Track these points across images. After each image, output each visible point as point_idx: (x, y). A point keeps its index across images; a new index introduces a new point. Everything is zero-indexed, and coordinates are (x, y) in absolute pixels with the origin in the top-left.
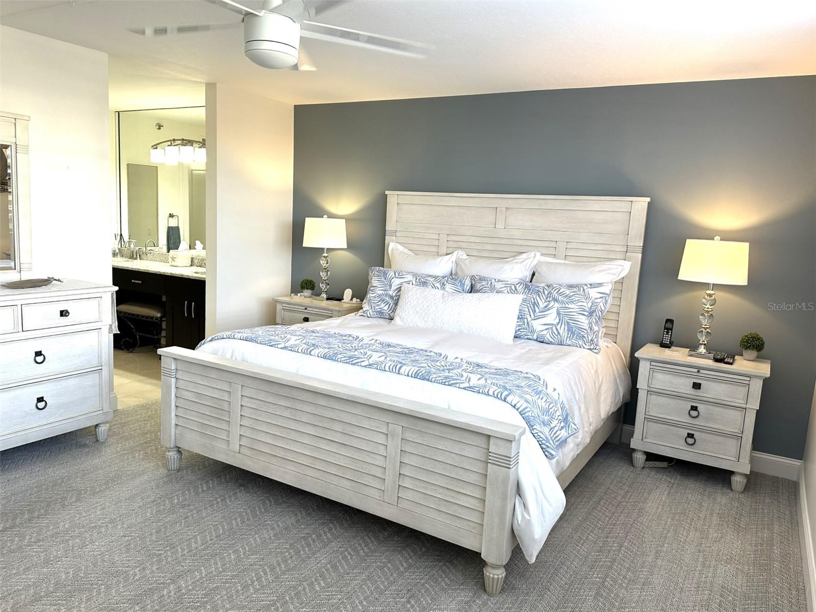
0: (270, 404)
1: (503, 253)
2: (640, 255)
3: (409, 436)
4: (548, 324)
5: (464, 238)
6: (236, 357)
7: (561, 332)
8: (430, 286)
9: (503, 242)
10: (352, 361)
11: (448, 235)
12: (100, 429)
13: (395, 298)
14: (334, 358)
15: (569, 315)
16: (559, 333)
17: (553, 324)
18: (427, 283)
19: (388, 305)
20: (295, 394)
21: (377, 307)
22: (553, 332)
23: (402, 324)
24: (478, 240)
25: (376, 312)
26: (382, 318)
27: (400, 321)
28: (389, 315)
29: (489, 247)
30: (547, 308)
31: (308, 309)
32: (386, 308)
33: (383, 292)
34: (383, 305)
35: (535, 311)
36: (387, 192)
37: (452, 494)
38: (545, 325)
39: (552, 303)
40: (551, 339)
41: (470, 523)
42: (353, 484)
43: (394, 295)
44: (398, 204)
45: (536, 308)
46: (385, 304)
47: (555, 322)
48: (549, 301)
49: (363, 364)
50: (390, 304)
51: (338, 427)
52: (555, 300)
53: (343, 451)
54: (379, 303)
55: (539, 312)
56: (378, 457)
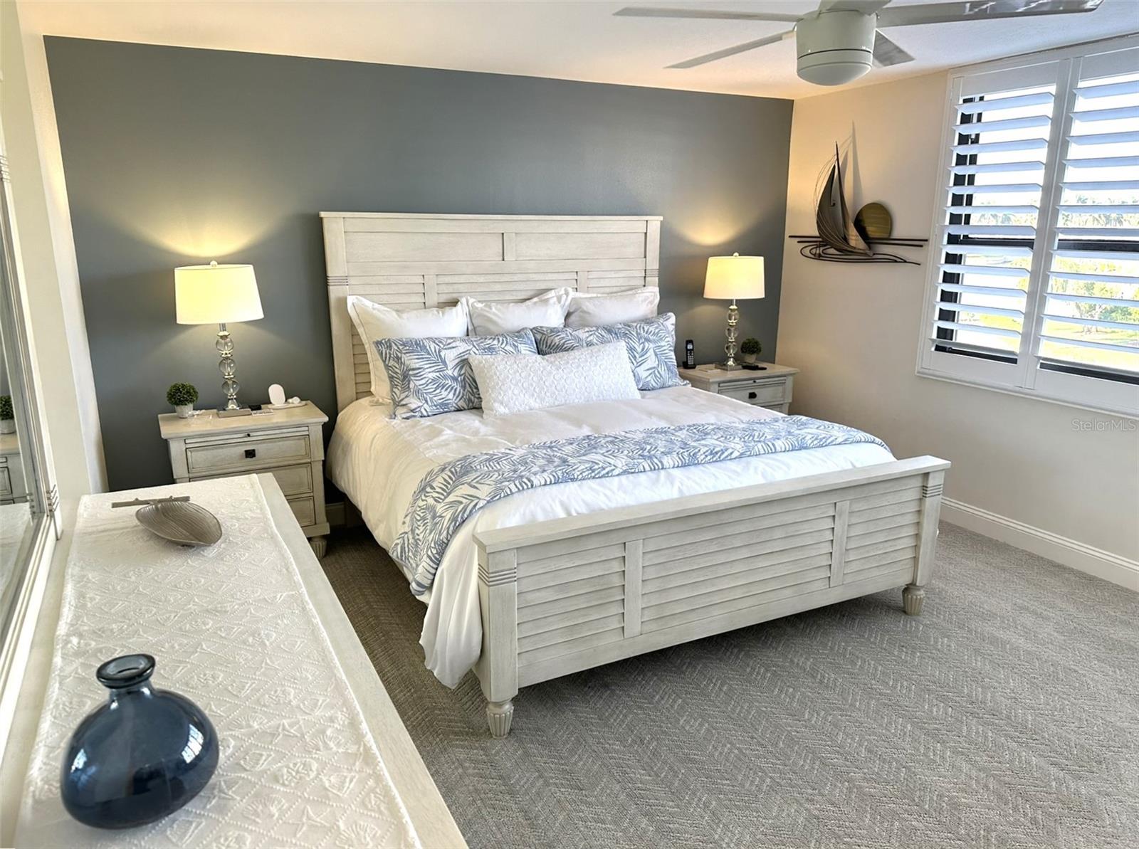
0: (686, 547)
1: (514, 293)
2: (657, 279)
4: (651, 369)
5: (463, 279)
6: (575, 510)
7: (662, 373)
8: (501, 352)
11: (437, 275)
13: (459, 379)
16: (661, 376)
17: (654, 368)
18: (494, 349)
19: (453, 391)
21: (435, 398)
22: (656, 376)
23: (507, 411)
24: (482, 279)
25: (435, 406)
26: (446, 412)
27: (502, 407)
28: (456, 404)
29: (498, 287)
30: (644, 351)
31: (251, 434)
32: (451, 396)
33: (438, 374)
34: (444, 394)
35: (635, 357)
36: (323, 214)
37: (890, 543)
38: (648, 370)
39: (646, 344)
40: (654, 384)
43: (456, 374)
44: (345, 232)
45: (635, 353)
46: (449, 390)
47: (655, 365)
48: (643, 343)
50: (456, 389)
51: (778, 534)
52: (647, 340)
53: (784, 558)
54: (438, 391)
55: (640, 357)
56: (823, 545)
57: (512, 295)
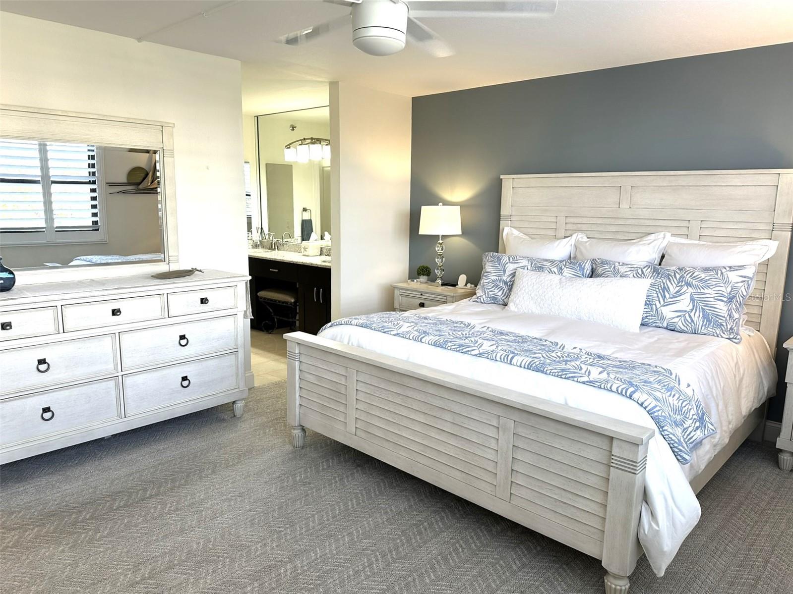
0: (383, 390)
1: (627, 234)
2: (790, 233)
3: (521, 431)
4: (680, 311)
5: (585, 220)
6: (352, 343)
7: (695, 319)
8: (546, 271)
9: (629, 222)
10: (462, 349)
11: (566, 217)
12: (237, 406)
13: (509, 284)
14: (444, 346)
15: (705, 301)
16: (692, 321)
17: (685, 311)
18: (543, 268)
19: (502, 291)
20: (406, 381)
21: (491, 293)
22: (685, 320)
23: (516, 310)
24: (600, 221)
25: (490, 298)
26: (496, 303)
27: (514, 307)
28: (503, 300)
29: (614, 229)
30: (678, 294)
31: (423, 294)
32: (500, 293)
33: (497, 278)
34: (496, 291)
35: (665, 296)
36: (502, 177)
38: (676, 311)
39: (685, 288)
40: (683, 328)
41: (588, 528)
42: (464, 475)
43: (508, 280)
44: (513, 188)
45: (666, 293)
46: (499, 289)
47: (688, 309)
48: (681, 286)
49: (473, 353)
50: (504, 290)
51: (447, 417)
52: (689, 284)
53: (453, 441)
54: (493, 289)
55: (669, 298)
56: (490, 451)
57: (625, 236)
